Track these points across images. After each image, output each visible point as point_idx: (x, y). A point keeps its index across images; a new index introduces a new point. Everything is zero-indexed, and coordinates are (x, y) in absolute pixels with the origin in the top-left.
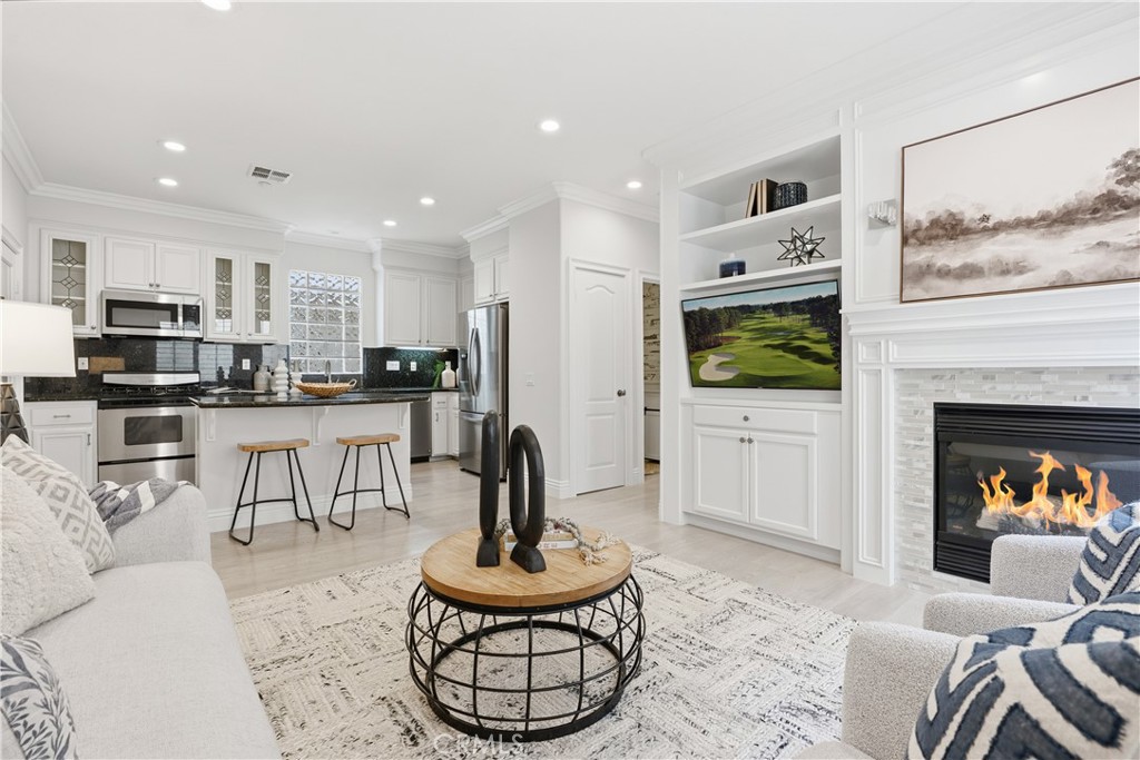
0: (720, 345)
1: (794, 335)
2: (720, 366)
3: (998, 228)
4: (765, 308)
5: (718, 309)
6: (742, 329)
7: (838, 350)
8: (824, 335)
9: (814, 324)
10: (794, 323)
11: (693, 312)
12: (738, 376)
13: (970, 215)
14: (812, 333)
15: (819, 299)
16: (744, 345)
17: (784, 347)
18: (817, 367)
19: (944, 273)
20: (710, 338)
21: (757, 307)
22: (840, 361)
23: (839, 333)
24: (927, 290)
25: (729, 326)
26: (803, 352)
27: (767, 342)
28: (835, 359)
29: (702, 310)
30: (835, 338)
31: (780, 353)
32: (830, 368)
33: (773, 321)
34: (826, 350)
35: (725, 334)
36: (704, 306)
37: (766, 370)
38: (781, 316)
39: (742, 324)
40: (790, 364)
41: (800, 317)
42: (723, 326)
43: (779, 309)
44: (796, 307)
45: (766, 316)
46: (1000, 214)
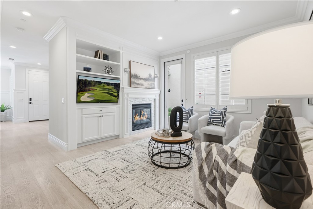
0: (90, 91)
1: (110, 90)
2: (89, 97)
3: (141, 79)
4: (105, 83)
5: (92, 81)
6: (98, 87)
7: (118, 94)
8: (116, 91)
9: (115, 89)
10: (111, 88)
11: (82, 80)
12: (94, 100)
13: (138, 76)
14: (114, 90)
15: (117, 83)
16: (97, 92)
17: (107, 93)
18: (114, 98)
19: (136, 83)
20: (87, 88)
21: (103, 82)
22: (118, 97)
23: (119, 91)
24: (134, 86)
25: (94, 86)
26: (111, 94)
27: (104, 91)
28: (117, 97)
29: (86, 80)
30: (118, 92)
31: (107, 94)
32: (116, 98)
33: (106, 86)
34: (116, 94)
35: (92, 88)
36: (87, 79)
37: (102, 98)
38: (108, 86)
39: (98, 86)
40: (108, 97)
41: (112, 87)
42: (92, 86)
43: (108, 84)
44: (112, 84)
45: (105, 85)
46: (141, 77)
